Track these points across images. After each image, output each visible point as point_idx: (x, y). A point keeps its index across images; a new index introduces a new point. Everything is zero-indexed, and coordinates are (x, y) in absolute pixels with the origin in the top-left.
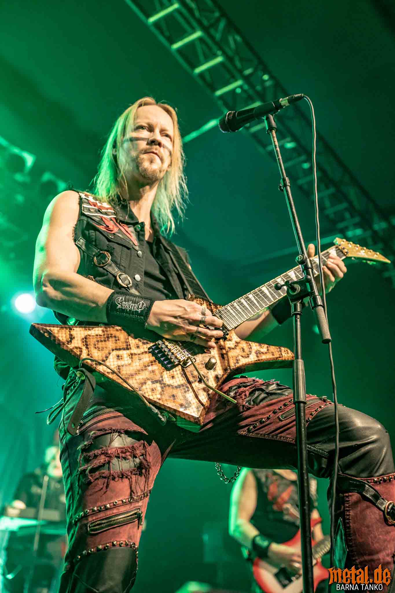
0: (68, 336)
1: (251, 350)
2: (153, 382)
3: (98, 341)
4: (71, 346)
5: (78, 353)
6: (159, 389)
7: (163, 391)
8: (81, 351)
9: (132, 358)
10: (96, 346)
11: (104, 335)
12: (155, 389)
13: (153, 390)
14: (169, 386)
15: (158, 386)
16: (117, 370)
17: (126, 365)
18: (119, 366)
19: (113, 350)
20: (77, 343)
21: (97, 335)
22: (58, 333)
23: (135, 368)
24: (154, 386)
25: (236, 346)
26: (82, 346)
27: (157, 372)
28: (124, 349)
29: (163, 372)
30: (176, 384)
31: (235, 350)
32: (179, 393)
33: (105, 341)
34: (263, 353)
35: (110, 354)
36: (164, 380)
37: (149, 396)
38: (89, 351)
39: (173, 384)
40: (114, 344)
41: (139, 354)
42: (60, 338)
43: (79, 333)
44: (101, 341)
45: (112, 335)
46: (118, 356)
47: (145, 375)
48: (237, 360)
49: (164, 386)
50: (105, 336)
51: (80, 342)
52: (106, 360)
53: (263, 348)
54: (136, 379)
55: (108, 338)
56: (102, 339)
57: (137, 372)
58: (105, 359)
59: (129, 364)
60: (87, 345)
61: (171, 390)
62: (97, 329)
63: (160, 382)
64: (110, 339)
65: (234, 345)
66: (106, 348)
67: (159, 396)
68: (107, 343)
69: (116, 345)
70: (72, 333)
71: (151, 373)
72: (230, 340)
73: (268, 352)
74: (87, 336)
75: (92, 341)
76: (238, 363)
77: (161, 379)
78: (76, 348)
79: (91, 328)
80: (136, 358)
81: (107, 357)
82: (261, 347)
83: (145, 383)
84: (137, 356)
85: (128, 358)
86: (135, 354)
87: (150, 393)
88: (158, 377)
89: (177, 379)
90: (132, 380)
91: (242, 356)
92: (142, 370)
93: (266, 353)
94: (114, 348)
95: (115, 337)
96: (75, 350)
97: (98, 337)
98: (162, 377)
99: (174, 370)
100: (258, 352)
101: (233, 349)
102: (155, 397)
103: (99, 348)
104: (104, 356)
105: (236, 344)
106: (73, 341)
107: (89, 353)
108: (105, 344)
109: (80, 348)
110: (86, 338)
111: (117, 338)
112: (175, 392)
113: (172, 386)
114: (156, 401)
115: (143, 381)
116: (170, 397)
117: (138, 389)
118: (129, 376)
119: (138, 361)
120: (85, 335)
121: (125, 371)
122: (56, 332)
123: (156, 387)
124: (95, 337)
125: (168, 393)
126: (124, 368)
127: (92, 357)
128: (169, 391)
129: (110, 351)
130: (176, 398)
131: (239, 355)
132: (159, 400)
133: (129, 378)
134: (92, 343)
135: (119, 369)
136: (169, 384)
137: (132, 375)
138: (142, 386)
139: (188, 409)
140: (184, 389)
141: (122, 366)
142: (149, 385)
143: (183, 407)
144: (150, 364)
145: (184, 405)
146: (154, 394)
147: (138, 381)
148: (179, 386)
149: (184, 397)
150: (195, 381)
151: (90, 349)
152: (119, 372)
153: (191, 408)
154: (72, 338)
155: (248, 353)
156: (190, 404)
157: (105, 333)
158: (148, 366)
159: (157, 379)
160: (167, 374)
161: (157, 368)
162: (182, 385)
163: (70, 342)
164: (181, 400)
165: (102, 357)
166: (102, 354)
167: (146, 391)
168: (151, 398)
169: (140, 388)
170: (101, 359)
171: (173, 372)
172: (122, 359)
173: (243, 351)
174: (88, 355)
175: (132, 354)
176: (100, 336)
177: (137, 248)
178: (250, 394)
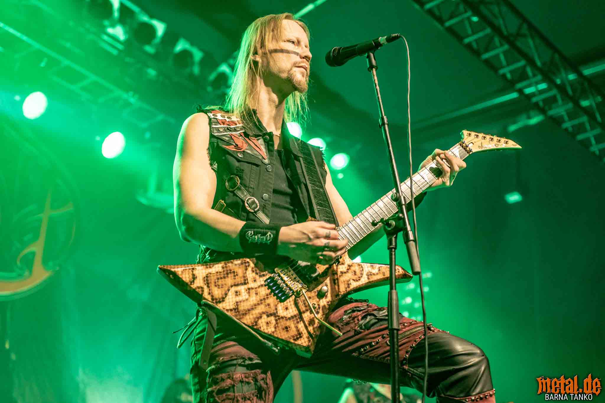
0: (191, 276)
1: (362, 272)
2: (268, 316)
3: (218, 279)
4: (194, 286)
5: (200, 293)
6: (274, 322)
7: (277, 323)
8: (203, 291)
9: (249, 292)
10: (216, 284)
11: (224, 271)
12: (270, 323)
13: (267, 323)
14: (282, 318)
15: (272, 319)
16: (235, 306)
17: (244, 301)
18: (237, 302)
19: (232, 286)
20: (199, 283)
21: (217, 273)
22: (182, 275)
23: (252, 303)
24: (269, 319)
25: (348, 269)
26: (204, 286)
27: (272, 305)
28: (242, 284)
29: (278, 304)
30: (289, 316)
31: (347, 274)
32: (291, 324)
33: (224, 278)
34: (374, 274)
35: (229, 290)
36: (279, 313)
37: (264, 329)
38: (210, 290)
39: (286, 316)
40: (233, 280)
41: (256, 288)
42: (184, 279)
43: (201, 271)
44: (221, 278)
45: (231, 270)
46: (236, 292)
47: (261, 308)
48: (348, 284)
49: (278, 319)
50: (225, 273)
51: (202, 281)
52: (226, 297)
53: (374, 269)
54: (252, 314)
55: (227, 274)
56: (222, 276)
57: (254, 307)
58: (224, 296)
59: (247, 300)
60: (208, 283)
61: (285, 322)
62: (217, 266)
63: (275, 314)
64: (229, 275)
65: (347, 268)
66: (225, 284)
67: (273, 330)
68: (226, 279)
69: (235, 281)
70: (194, 273)
71: (266, 306)
72: (343, 264)
73: (379, 273)
74: (208, 274)
75: (213, 279)
76: (349, 287)
77: (275, 311)
78: (198, 287)
79: (212, 266)
80: (253, 292)
81: (226, 294)
82: (373, 268)
83: (261, 317)
84: (254, 290)
85: (246, 293)
86: (252, 288)
87: (265, 327)
88: (272, 310)
89: (291, 310)
90: (249, 315)
91: (353, 280)
92: (258, 304)
93: (377, 274)
94: (233, 284)
95: (234, 272)
96: (197, 290)
97: (219, 274)
98: (276, 309)
99: (288, 300)
100: (369, 274)
101: (345, 273)
102: (270, 330)
103: (219, 286)
104: (224, 293)
105: (349, 268)
106: (195, 281)
107: (210, 292)
108: (225, 281)
109: (202, 288)
110: (207, 277)
111: (236, 274)
112: (288, 323)
113: (286, 317)
114: (271, 334)
115: (259, 316)
116: (283, 329)
117: (254, 324)
118: (247, 311)
119: (255, 295)
120: (207, 273)
121: (243, 307)
122: (180, 273)
123: (271, 320)
124: (215, 274)
125: (282, 325)
126: (242, 303)
127: (212, 296)
128: (282, 323)
129: (229, 287)
130: (289, 329)
131: (350, 278)
132: (273, 332)
133: (246, 314)
134: (213, 281)
135: (237, 305)
136: (283, 316)
137: (249, 310)
138: (258, 321)
139: (299, 339)
140: (297, 319)
141: (240, 302)
142: (265, 318)
143: (295, 338)
144: (266, 297)
145: (297, 336)
146: (268, 328)
147: (255, 316)
148: (292, 317)
149: (297, 327)
150: (307, 310)
151: (210, 288)
152: (237, 308)
153: (302, 339)
154: (194, 277)
155: (360, 276)
156: (302, 335)
157: (225, 269)
158: (264, 299)
159: (272, 312)
160: (281, 305)
161: (272, 300)
162: (295, 316)
163: (193, 282)
164: (293, 331)
165: (222, 294)
166: (222, 291)
167: (261, 325)
168: (266, 331)
169: (256, 322)
170: (220, 296)
171: (287, 303)
172: (239, 294)
173: (355, 274)
174: (209, 294)
175: (249, 289)
176: (220, 272)
177: (266, 161)
178: (362, 319)
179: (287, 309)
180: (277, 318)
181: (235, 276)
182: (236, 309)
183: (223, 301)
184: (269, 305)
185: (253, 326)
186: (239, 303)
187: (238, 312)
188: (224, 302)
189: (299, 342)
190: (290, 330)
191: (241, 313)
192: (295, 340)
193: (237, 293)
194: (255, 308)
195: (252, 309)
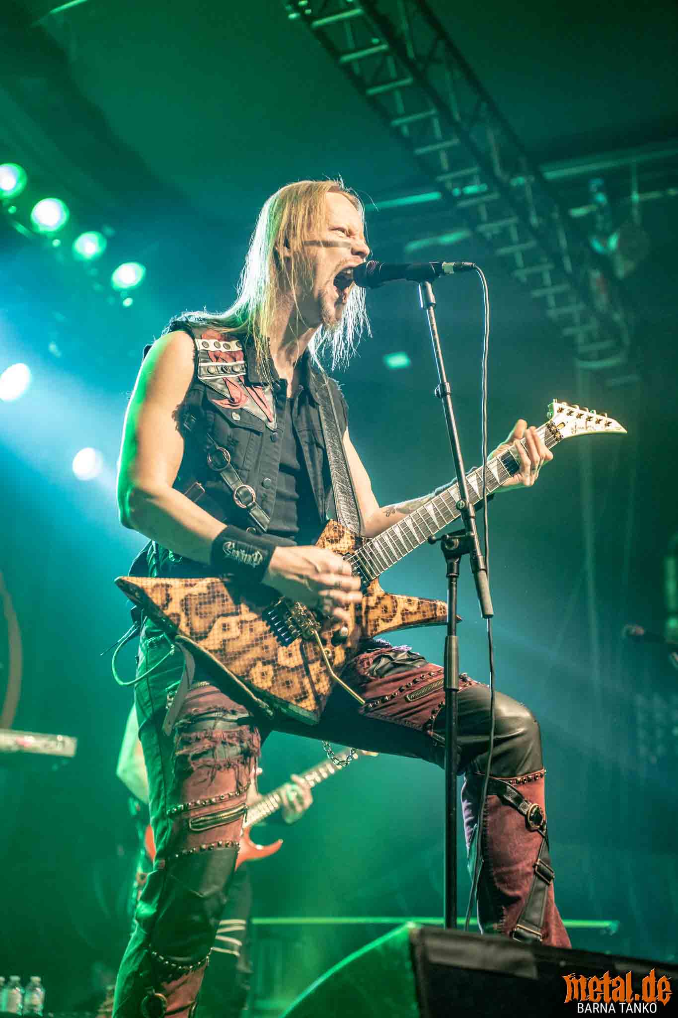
0: (164, 597)
1: (395, 609)
2: (264, 664)
3: (200, 604)
4: (167, 612)
5: (176, 622)
6: (271, 673)
7: (276, 675)
8: (179, 620)
9: (241, 628)
10: (198, 611)
11: (209, 593)
12: (266, 674)
13: (263, 674)
14: (283, 668)
15: (270, 668)
16: (221, 646)
17: (234, 639)
18: (224, 641)
19: (219, 616)
20: (174, 608)
21: (200, 594)
22: (151, 594)
23: (244, 643)
24: (265, 669)
25: (377, 603)
26: (180, 613)
27: (271, 649)
28: (232, 614)
29: (278, 648)
30: (292, 665)
31: (375, 611)
32: (295, 678)
33: (210, 603)
34: (411, 613)
35: (214, 622)
36: (279, 660)
37: (257, 683)
38: (188, 620)
39: (289, 666)
40: (221, 607)
41: (251, 622)
42: (155, 601)
43: (178, 590)
44: (205, 603)
45: (218, 592)
46: (224, 625)
47: (256, 652)
49: (278, 668)
50: (211, 596)
51: (178, 605)
52: (210, 631)
53: (412, 606)
54: (243, 660)
55: (214, 597)
56: (207, 600)
57: (246, 649)
58: (207, 630)
59: (238, 638)
60: (187, 610)
61: (286, 675)
62: (200, 583)
63: (273, 662)
64: (216, 600)
65: (375, 602)
66: (210, 613)
67: (270, 684)
68: (212, 606)
69: (224, 609)
70: (169, 592)
71: (263, 649)
72: (371, 595)
73: (418, 612)
74: (187, 596)
75: (193, 603)
77: (274, 658)
78: (174, 615)
79: (194, 584)
80: (246, 627)
81: (210, 628)
82: (410, 603)
83: (255, 665)
84: (248, 625)
85: (237, 628)
86: (246, 622)
87: (259, 680)
88: (269, 656)
89: (294, 659)
90: (239, 661)
91: (383, 620)
92: (253, 646)
93: (415, 613)
94: (220, 613)
96: (171, 618)
97: (202, 596)
98: (276, 655)
99: (293, 643)
100: (404, 612)
101: (373, 608)
102: (266, 685)
103: (201, 614)
104: (207, 625)
105: (378, 601)
106: (169, 605)
107: (189, 622)
108: (209, 608)
109: (178, 615)
110: (186, 599)
111: (225, 598)
112: (290, 677)
113: (288, 668)
114: (266, 690)
115: (252, 662)
116: (283, 685)
117: (246, 674)
118: (236, 655)
119: (249, 632)
120: (186, 594)
121: (231, 648)
122: (149, 591)
123: (268, 670)
124: (197, 597)
125: (282, 680)
126: (231, 643)
127: (191, 629)
128: (283, 676)
129: (215, 618)
130: (291, 685)
131: (379, 617)
132: (270, 688)
133: (235, 658)
134: (193, 607)
135: (224, 645)
136: (284, 665)
137: (240, 653)
138: (251, 669)
139: (304, 701)
140: (303, 672)
141: (229, 640)
142: (259, 667)
143: (298, 698)
144: (263, 636)
145: (300, 695)
146: (264, 681)
147: (247, 662)
148: (296, 668)
149: (301, 683)
150: (317, 660)
151: (190, 616)
152: (224, 650)
153: (307, 700)
154: (169, 599)
155: (392, 614)
156: (307, 695)
157: (211, 590)
158: (261, 639)
159: (270, 659)
160: (283, 650)
161: (271, 641)
162: (300, 666)
163: (166, 606)
164: (296, 689)
165: (205, 627)
166: (205, 623)
167: (254, 677)
168: (260, 686)
169: (248, 672)
170: (202, 630)
171: (291, 646)
172: (228, 629)
173: (386, 611)
174: (187, 625)
175: (242, 622)
176: (204, 594)
177: (272, 425)
178: (374, 661)
179: (290, 655)
180: (276, 668)
181: (223, 601)
182: (222, 651)
183: (206, 637)
184: (267, 647)
185: (244, 677)
186: (227, 642)
187: (226, 655)
188: (207, 639)
189: (303, 704)
190: (293, 686)
191: (228, 657)
192: (297, 701)
193: (225, 627)
194: (248, 651)
195: (244, 652)
